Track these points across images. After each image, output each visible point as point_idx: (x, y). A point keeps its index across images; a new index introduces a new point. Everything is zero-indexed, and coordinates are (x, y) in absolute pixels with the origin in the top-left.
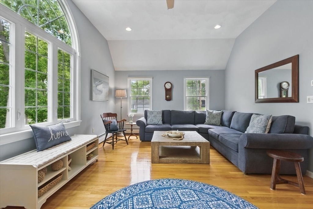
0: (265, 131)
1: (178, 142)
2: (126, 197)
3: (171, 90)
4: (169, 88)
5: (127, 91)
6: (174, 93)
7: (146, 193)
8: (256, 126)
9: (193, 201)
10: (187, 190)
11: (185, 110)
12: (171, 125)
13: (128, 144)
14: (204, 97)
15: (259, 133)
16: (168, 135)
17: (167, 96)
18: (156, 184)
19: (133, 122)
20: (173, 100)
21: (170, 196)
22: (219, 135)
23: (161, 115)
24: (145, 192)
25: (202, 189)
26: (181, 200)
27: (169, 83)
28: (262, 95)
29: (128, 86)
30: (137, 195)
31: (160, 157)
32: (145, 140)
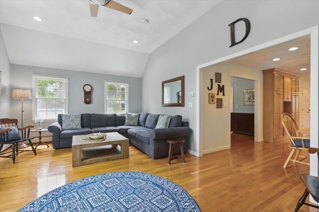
0: (166, 127)
1: (101, 143)
2: (48, 201)
3: (91, 93)
4: (88, 91)
5: (31, 91)
6: (95, 96)
7: (72, 192)
8: (161, 124)
9: (117, 185)
10: (111, 179)
11: (105, 113)
12: (91, 129)
13: (36, 155)
14: (124, 101)
15: (163, 128)
16: (90, 137)
17: (87, 99)
18: (81, 182)
19: (43, 129)
20: (93, 103)
21: (96, 187)
22: (136, 133)
23: (79, 119)
24: (70, 191)
25: (123, 175)
26: (106, 187)
27: (88, 86)
28: (167, 101)
29: (33, 85)
30: (61, 196)
31: (82, 160)
32: (60, 147)
